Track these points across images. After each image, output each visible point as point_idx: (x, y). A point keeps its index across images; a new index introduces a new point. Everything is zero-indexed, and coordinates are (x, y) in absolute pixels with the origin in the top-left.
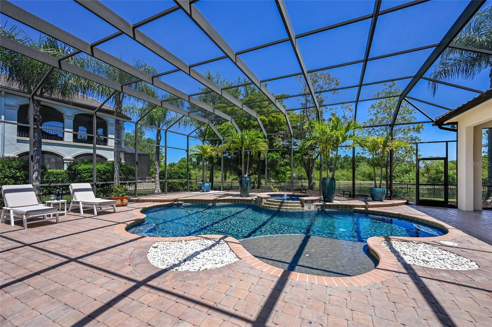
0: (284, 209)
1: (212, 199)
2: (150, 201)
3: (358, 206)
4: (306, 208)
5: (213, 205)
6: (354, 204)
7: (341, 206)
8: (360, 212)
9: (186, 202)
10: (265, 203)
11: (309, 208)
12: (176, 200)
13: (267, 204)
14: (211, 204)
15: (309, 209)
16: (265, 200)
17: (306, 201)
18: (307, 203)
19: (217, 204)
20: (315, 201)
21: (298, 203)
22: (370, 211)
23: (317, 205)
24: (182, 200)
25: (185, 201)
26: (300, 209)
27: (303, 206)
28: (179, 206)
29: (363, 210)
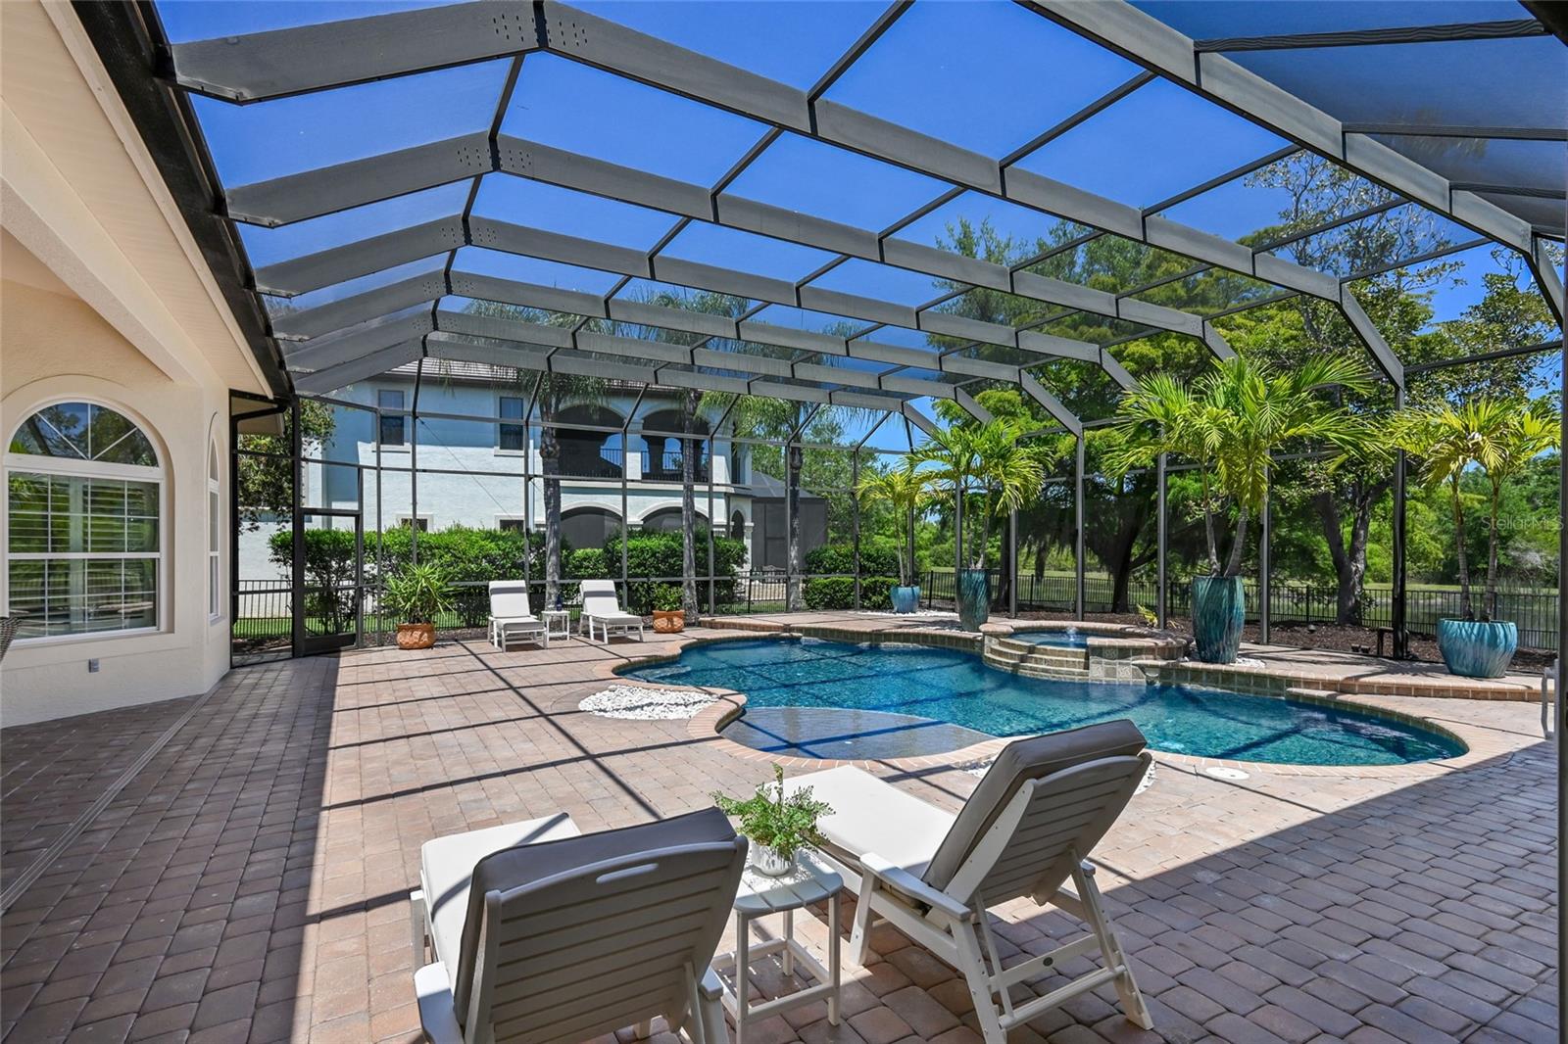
0: (1029, 669)
1: (868, 630)
2: (734, 626)
3: (1309, 683)
4: (1097, 671)
5: (870, 647)
6: (1291, 674)
7: (1242, 680)
8: (1310, 704)
9: (809, 635)
10: (993, 651)
11: (1111, 673)
12: (787, 628)
13: (1000, 653)
14: (865, 645)
15: (1107, 675)
16: (994, 640)
17: (1099, 651)
18: (1100, 655)
19: (883, 645)
20: (1138, 651)
21: (1075, 654)
22: (1345, 704)
23: (1142, 668)
24: (800, 630)
25: (808, 631)
26: (1073, 674)
27: (1087, 667)
28: (794, 641)
29: (1320, 699)
